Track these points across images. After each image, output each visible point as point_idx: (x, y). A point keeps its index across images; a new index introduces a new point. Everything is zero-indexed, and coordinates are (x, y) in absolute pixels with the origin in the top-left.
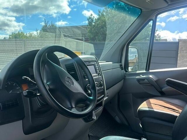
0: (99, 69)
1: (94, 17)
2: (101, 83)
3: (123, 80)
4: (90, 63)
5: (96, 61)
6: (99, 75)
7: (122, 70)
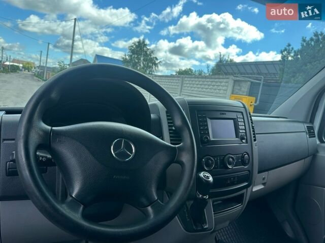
0: (245, 129)
1: (293, 48)
2: (243, 157)
3: (311, 156)
4: (223, 114)
5: (242, 113)
6: (244, 141)
7: (310, 137)
